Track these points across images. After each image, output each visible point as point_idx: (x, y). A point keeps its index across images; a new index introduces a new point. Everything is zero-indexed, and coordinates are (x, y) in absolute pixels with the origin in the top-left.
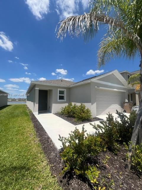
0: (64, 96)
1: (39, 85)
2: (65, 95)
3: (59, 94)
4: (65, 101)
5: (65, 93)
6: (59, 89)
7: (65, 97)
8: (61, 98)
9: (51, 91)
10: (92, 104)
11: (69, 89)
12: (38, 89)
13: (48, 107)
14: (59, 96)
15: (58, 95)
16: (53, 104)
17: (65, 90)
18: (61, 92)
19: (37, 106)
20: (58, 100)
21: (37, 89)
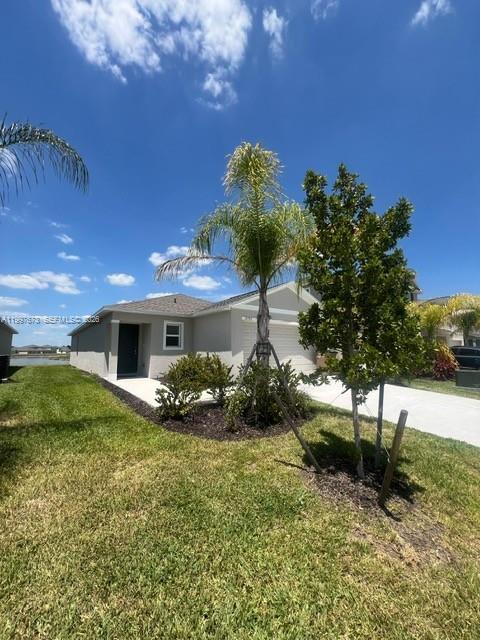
0: (177, 338)
1: (119, 314)
2: (181, 336)
3: (168, 333)
4: (182, 348)
5: (182, 331)
6: (166, 323)
7: (182, 341)
8: (172, 342)
9: (146, 326)
10: (233, 355)
11: (191, 321)
12: (118, 321)
13: (139, 364)
14: (168, 338)
15: (165, 335)
16: (152, 357)
17: (181, 325)
18: (172, 330)
19: (114, 360)
20: (165, 348)
21: (116, 321)
